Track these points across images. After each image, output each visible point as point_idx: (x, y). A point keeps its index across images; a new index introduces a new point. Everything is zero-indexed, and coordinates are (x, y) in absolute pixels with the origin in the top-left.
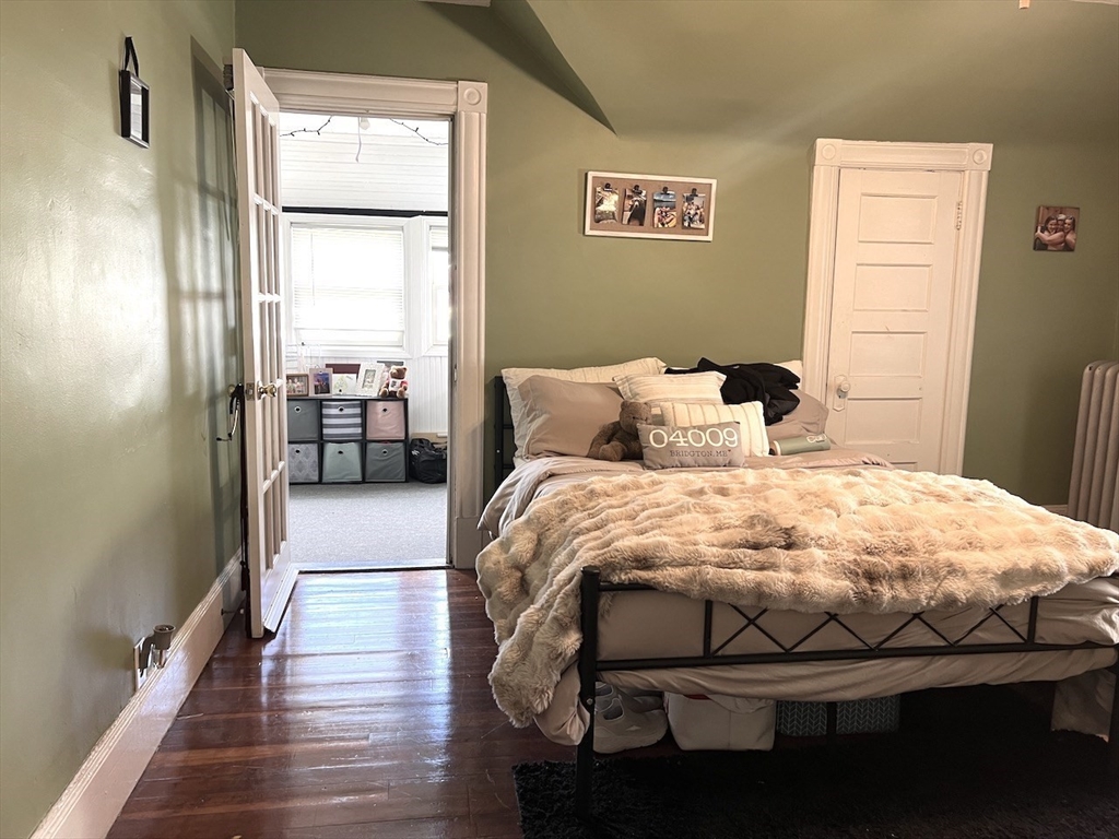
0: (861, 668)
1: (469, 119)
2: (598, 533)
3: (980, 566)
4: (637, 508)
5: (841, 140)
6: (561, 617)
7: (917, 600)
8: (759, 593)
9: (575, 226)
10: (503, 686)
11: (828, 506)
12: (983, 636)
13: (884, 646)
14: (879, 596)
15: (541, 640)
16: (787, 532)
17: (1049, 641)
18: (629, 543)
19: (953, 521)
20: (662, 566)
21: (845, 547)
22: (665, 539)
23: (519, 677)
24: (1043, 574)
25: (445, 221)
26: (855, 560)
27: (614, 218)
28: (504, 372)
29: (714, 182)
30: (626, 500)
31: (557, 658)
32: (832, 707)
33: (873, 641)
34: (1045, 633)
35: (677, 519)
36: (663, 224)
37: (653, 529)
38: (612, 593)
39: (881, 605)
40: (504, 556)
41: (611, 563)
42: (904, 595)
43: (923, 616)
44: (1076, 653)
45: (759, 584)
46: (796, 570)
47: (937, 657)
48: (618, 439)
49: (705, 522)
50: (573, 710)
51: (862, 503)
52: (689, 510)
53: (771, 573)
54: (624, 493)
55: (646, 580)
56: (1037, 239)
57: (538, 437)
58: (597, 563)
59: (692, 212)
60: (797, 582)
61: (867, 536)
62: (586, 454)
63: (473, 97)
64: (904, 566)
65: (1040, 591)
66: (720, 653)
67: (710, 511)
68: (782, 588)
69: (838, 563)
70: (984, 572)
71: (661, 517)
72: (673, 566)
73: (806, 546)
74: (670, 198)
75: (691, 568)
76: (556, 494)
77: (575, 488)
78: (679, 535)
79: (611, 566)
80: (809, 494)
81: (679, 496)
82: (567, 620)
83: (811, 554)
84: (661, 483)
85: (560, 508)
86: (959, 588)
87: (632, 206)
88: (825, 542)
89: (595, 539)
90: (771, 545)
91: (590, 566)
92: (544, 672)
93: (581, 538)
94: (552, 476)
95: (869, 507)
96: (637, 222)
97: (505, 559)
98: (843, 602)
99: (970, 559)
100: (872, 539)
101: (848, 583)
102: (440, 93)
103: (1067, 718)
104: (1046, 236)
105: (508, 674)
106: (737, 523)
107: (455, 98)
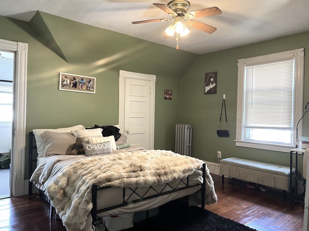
0: (157, 199)
1: (21, 54)
2: (90, 174)
3: (179, 170)
4: (99, 166)
5: (125, 71)
6: (87, 199)
7: (169, 180)
8: (137, 183)
9: (56, 87)
10: (69, 224)
11: (146, 159)
12: (180, 186)
13: (162, 192)
14: (162, 180)
15: (82, 208)
16: (140, 167)
17: (191, 185)
18: (103, 175)
19: (171, 160)
20: (113, 180)
21: (152, 169)
22: (113, 173)
23: (75, 220)
24: (190, 170)
25: (12, 84)
26: (155, 172)
27: (68, 86)
28: (34, 130)
29: (95, 78)
30: (94, 164)
31: (87, 212)
32: (147, 211)
33: (159, 192)
34: (190, 184)
35: (113, 167)
36: (82, 88)
37: (107, 171)
38: (100, 190)
39: (162, 182)
40: (57, 186)
41: (100, 181)
42: (166, 179)
43: (169, 184)
44: (195, 187)
45: (137, 181)
46: (144, 176)
47: (172, 193)
48: (76, 149)
49: (120, 167)
50: (91, 226)
51: (152, 158)
52: (115, 164)
53: (139, 178)
54: (92, 163)
55: (110, 185)
56: (165, 97)
57: (49, 150)
58: (96, 182)
59: (90, 86)
60: (145, 179)
61: (156, 166)
62: (65, 154)
63: (23, 48)
64: (165, 172)
65: (190, 174)
66: (127, 202)
67: (120, 164)
68: (142, 181)
69: (152, 173)
70: (180, 171)
71: (108, 167)
72: (116, 180)
73: (145, 170)
74: (84, 82)
75: (121, 180)
76: (71, 165)
77: (76, 163)
78: (115, 172)
79: (100, 182)
80: (140, 157)
81: (110, 161)
82: (89, 200)
83: (147, 172)
84: (102, 159)
85: (73, 169)
86: (176, 175)
87: (73, 83)
88: (148, 168)
89: (90, 176)
90: (137, 171)
91: (94, 183)
92: (83, 217)
93: (85, 177)
94: (59, 161)
95: (153, 159)
96: (74, 87)
97: (58, 187)
98: (155, 183)
99: (177, 168)
100: (158, 167)
101: (155, 177)
102: (12, 45)
103: (191, 203)
104: (166, 96)
105: (71, 220)
106: (128, 166)
107: (17, 47)
